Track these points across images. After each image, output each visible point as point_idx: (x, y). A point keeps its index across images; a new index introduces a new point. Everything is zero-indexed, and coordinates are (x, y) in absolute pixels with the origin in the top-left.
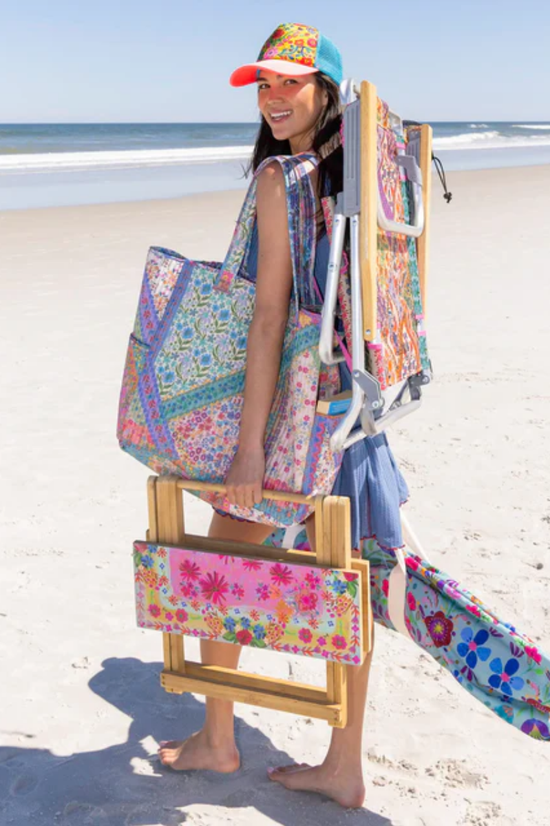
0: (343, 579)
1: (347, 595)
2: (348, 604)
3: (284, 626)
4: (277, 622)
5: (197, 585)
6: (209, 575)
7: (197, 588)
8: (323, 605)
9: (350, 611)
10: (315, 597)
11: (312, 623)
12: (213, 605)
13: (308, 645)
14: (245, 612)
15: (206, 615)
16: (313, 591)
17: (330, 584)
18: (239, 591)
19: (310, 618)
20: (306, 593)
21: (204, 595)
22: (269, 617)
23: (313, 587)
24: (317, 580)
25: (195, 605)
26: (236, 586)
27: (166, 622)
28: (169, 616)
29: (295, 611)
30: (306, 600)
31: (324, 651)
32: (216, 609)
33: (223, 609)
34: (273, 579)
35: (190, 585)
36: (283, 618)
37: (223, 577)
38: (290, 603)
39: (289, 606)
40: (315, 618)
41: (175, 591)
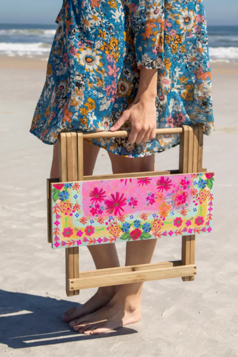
0: (204, 178)
1: (207, 188)
2: (207, 194)
3: (164, 219)
4: (159, 218)
5: (103, 205)
6: (112, 195)
7: (102, 207)
8: (191, 199)
9: (208, 198)
10: (186, 194)
11: (183, 213)
12: (114, 217)
13: (179, 228)
14: (137, 216)
15: (109, 225)
16: (185, 191)
17: (196, 183)
18: (134, 203)
19: (182, 210)
20: (180, 193)
21: (107, 212)
22: (154, 216)
23: (185, 188)
24: (188, 183)
25: (100, 221)
26: (132, 199)
27: (78, 238)
28: (80, 234)
29: (172, 207)
30: (180, 198)
31: (190, 229)
32: (116, 219)
33: (121, 218)
34: (158, 188)
35: (98, 206)
36: (164, 213)
37: (123, 195)
38: (169, 203)
39: (168, 205)
40: (185, 209)
41: (85, 214)
